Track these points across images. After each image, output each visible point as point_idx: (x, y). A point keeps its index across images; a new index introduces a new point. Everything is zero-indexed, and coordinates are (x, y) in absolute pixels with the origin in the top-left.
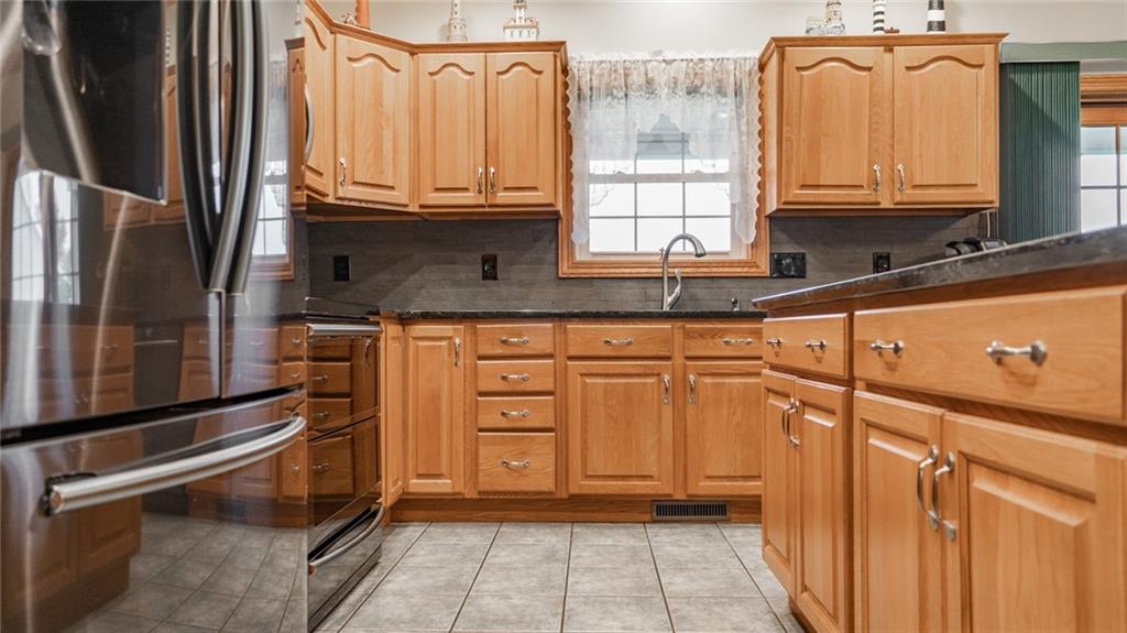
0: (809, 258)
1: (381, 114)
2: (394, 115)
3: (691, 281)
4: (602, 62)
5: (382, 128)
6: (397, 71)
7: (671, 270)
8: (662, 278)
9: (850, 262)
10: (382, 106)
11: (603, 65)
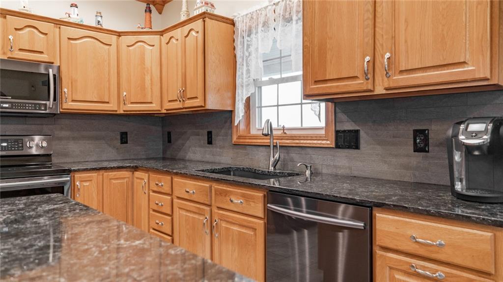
0: (363, 135)
1: (144, 68)
2: (151, 67)
3: (292, 148)
4: (247, 14)
5: (144, 74)
6: (153, 46)
7: (275, 141)
8: (269, 146)
9: (394, 137)
10: (144, 64)
11: (248, 16)
